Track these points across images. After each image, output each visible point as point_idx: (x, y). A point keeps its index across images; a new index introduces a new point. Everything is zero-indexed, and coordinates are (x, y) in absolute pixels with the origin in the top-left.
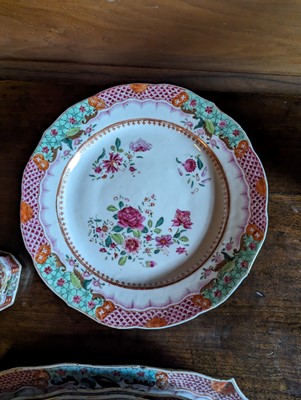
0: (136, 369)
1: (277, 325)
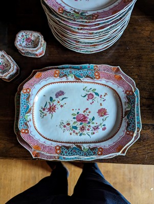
0: (87, 65)
1: (134, 58)
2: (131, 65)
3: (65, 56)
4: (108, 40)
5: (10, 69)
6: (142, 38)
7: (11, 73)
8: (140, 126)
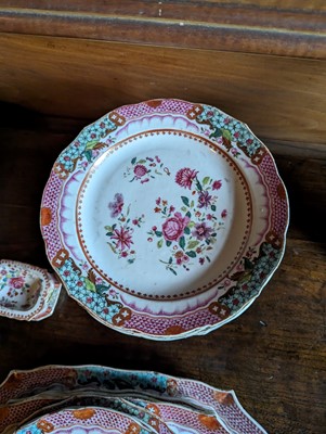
0: (149, 375)
1: (277, 352)
2: (268, 371)
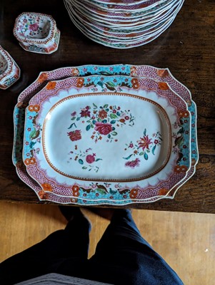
0: (121, 65)
1: (190, 57)
2: (185, 67)
3: (88, 52)
4: (152, 28)
5: (6, 69)
6: (203, 27)
7: (8, 77)
8: (196, 157)
